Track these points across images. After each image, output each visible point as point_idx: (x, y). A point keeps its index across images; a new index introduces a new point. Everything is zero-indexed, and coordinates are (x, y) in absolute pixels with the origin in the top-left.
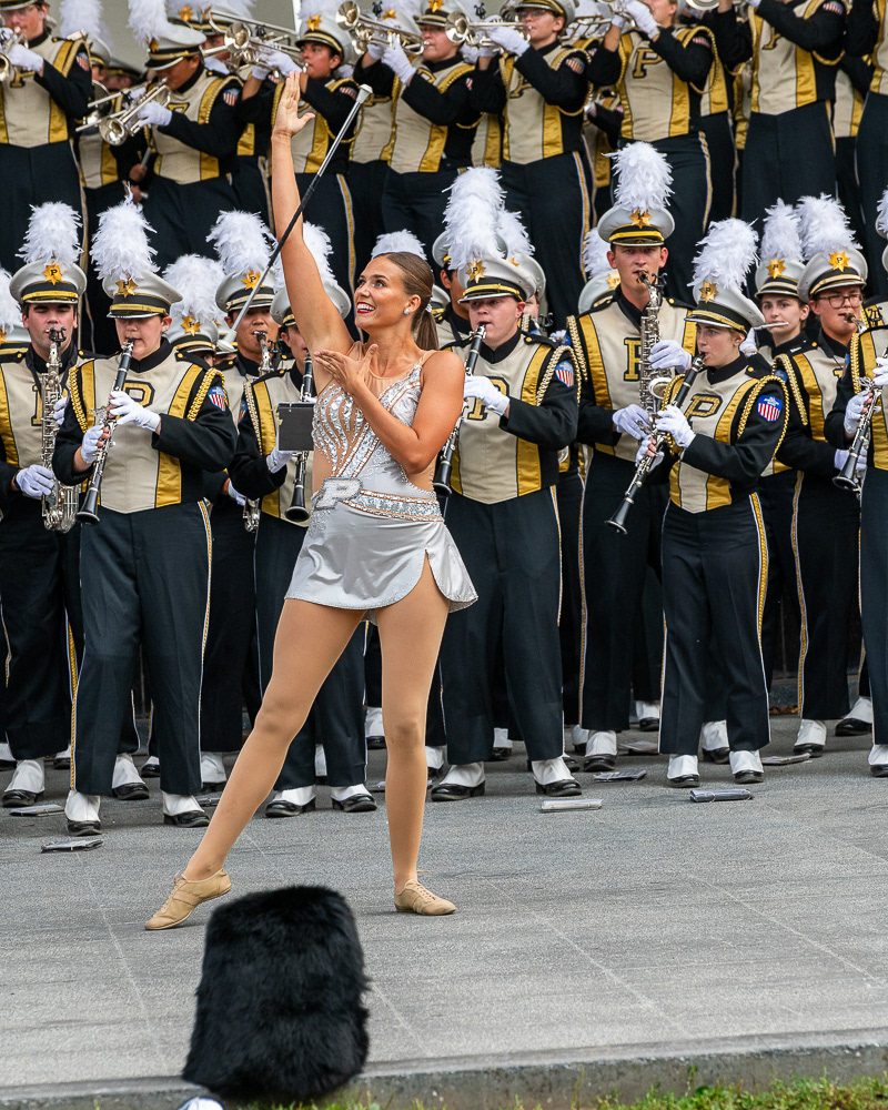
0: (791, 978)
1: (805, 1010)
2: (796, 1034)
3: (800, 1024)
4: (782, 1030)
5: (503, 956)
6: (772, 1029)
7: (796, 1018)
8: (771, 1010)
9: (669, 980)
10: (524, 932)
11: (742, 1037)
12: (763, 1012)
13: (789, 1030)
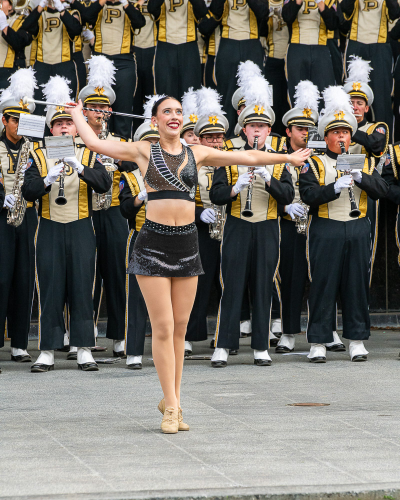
0: (166, 463)
1: (172, 479)
2: (168, 490)
3: (169, 486)
4: (161, 488)
5: (26, 449)
6: (156, 488)
7: (167, 483)
8: (156, 479)
9: (107, 462)
10: (37, 437)
11: (141, 491)
12: (152, 480)
13: (164, 488)
